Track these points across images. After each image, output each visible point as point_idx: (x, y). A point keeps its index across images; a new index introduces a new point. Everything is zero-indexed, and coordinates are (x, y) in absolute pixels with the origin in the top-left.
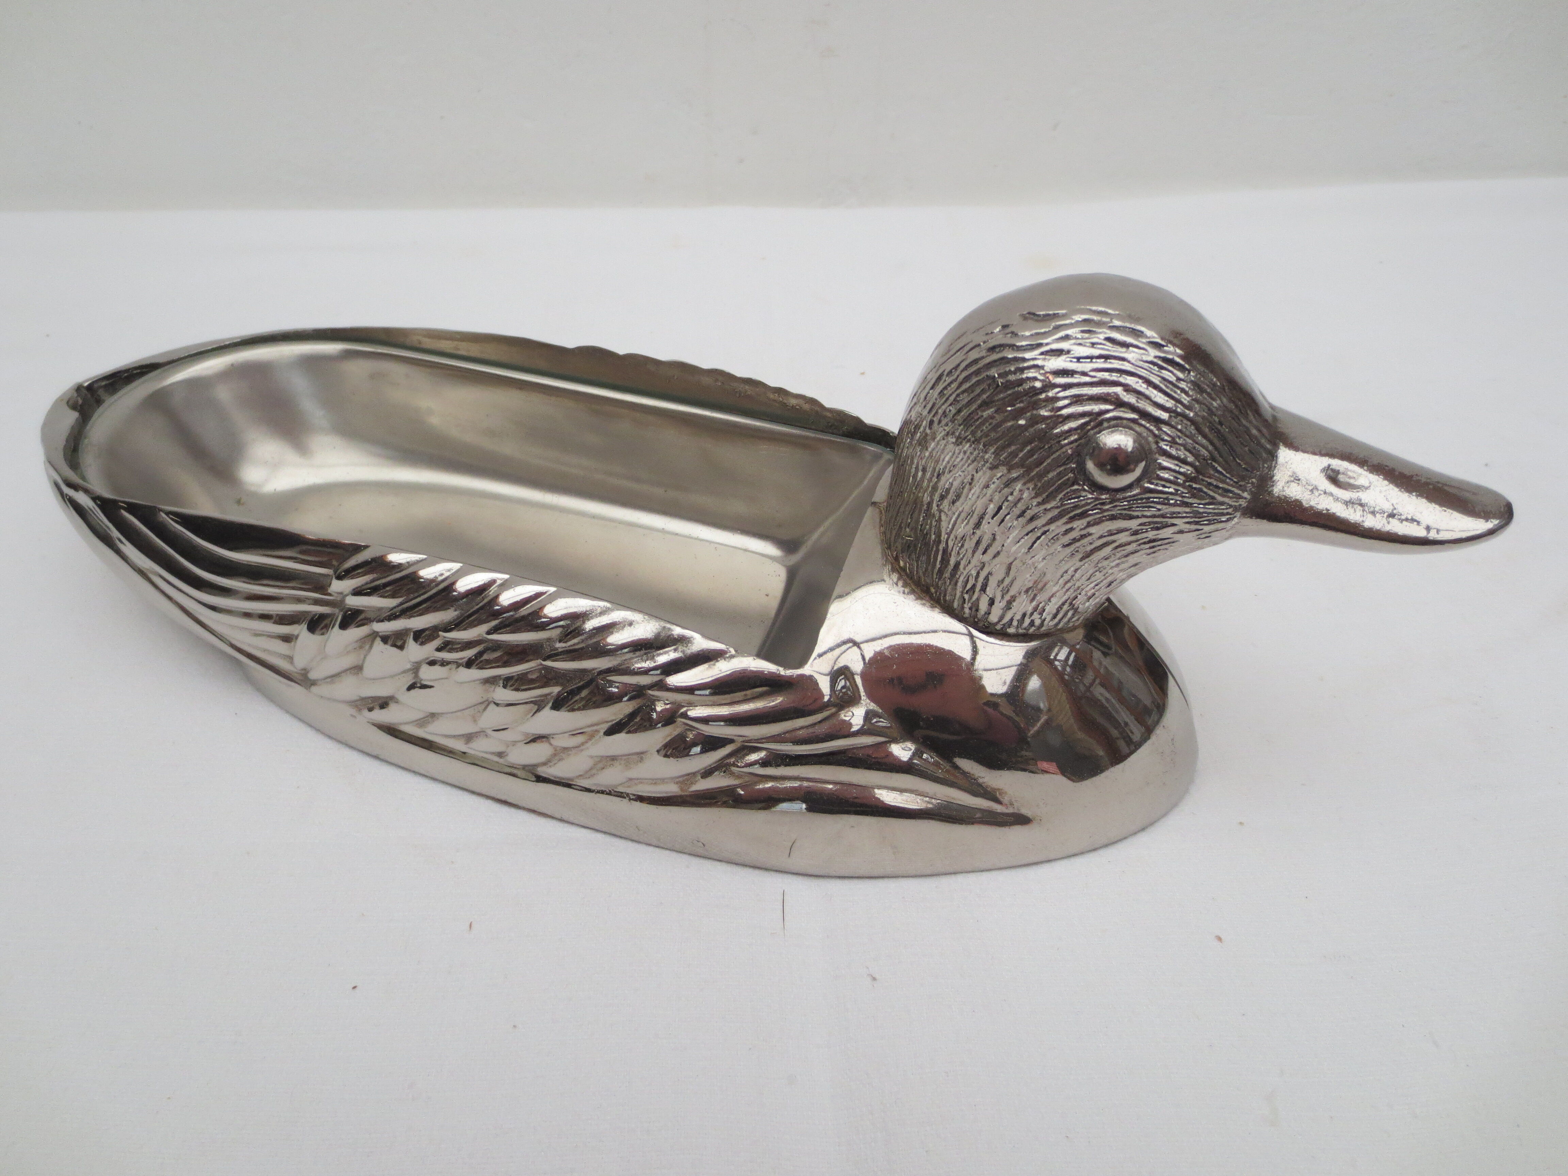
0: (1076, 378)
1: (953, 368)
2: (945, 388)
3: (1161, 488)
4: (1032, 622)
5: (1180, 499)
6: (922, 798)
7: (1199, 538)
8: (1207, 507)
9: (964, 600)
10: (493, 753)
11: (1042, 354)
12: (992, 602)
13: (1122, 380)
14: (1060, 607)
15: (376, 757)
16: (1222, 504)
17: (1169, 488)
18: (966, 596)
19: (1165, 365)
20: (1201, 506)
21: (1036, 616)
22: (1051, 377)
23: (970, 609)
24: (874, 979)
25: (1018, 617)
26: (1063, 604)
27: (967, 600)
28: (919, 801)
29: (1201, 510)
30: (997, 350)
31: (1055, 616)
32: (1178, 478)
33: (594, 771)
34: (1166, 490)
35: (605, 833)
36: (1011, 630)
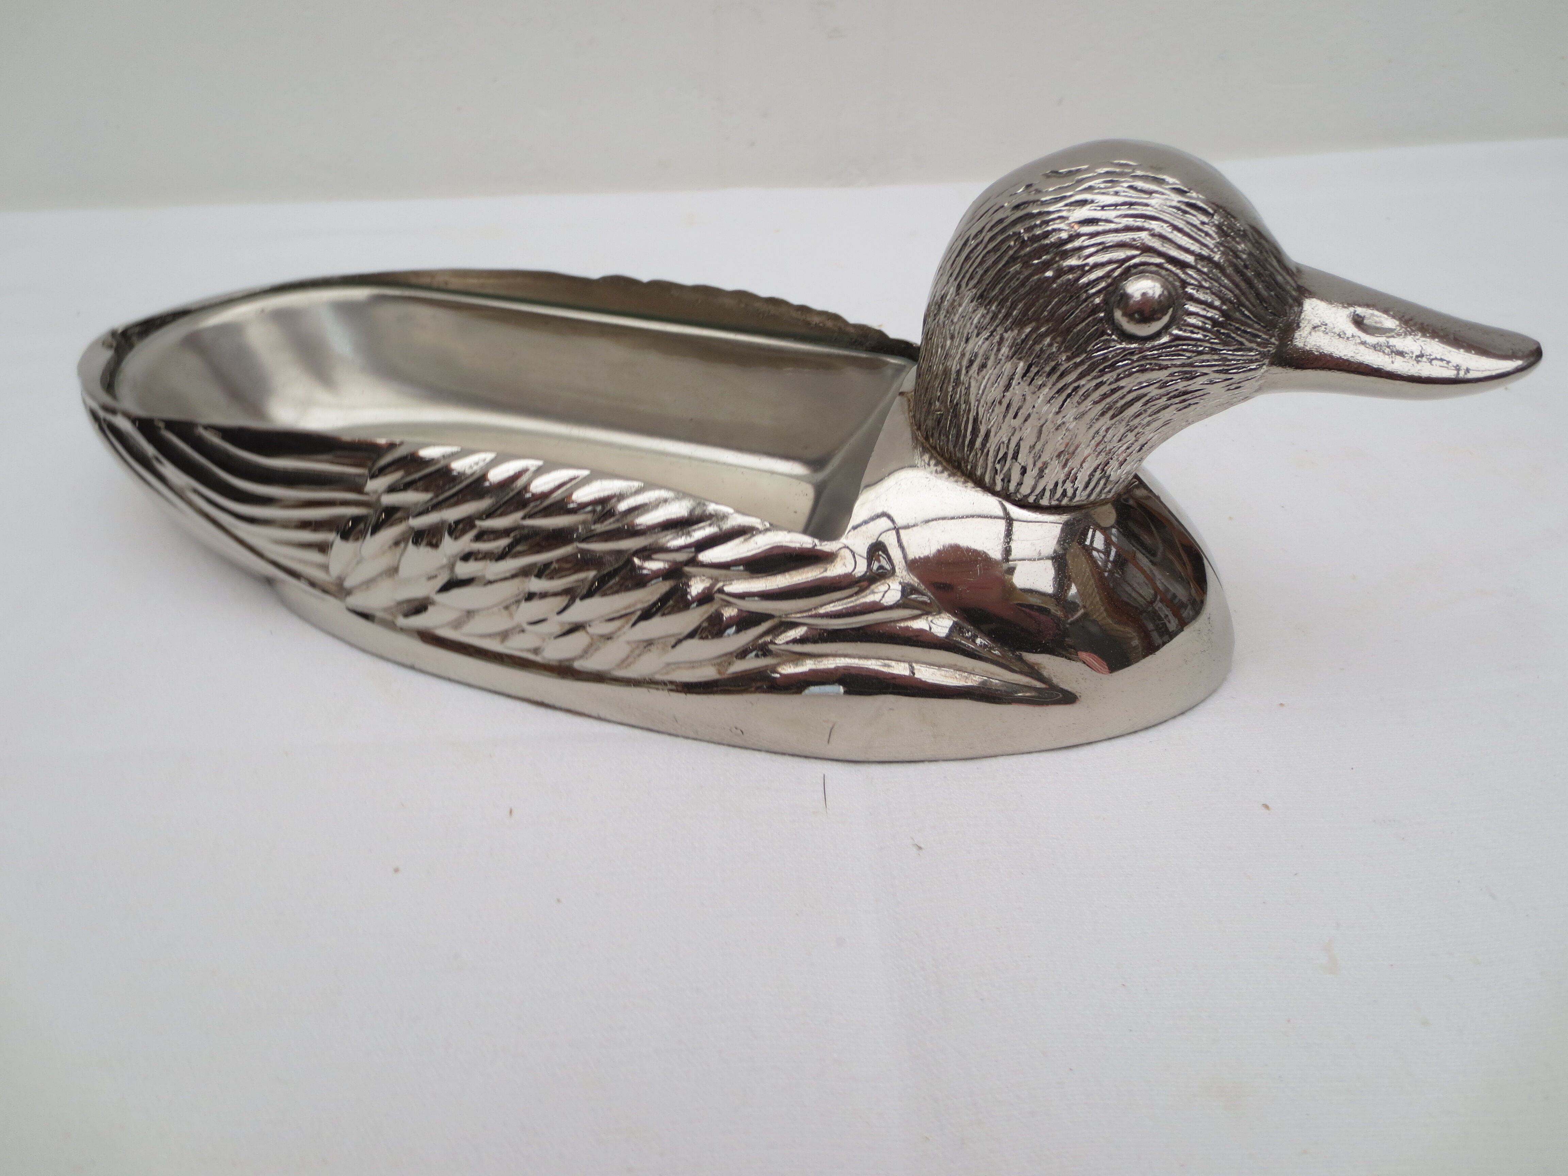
0: (1100, 225)
1: (979, 232)
2: (972, 251)
3: (1189, 334)
4: (1065, 491)
5: (1209, 345)
6: (961, 673)
7: (1229, 390)
8: (1235, 353)
9: (996, 470)
10: (529, 650)
11: (1066, 205)
12: (1024, 471)
13: (1146, 225)
14: (1092, 475)
15: (412, 668)
16: (1251, 350)
17: (1197, 333)
18: (998, 466)
19: (1188, 209)
20: (1230, 352)
21: (1068, 485)
22: (1076, 227)
23: (1003, 480)
24: (920, 848)
25: (1051, 486)
26: (1095, 471)
27: (999, 471)
28: (958, 677)
29: (1230, 357)
30: (1022, 207)
31: (1086, 486)
32: (1206, 324)
33: (630, 660)
34: (1195, 336)
35: (642, 728)
36: (1045, 502)
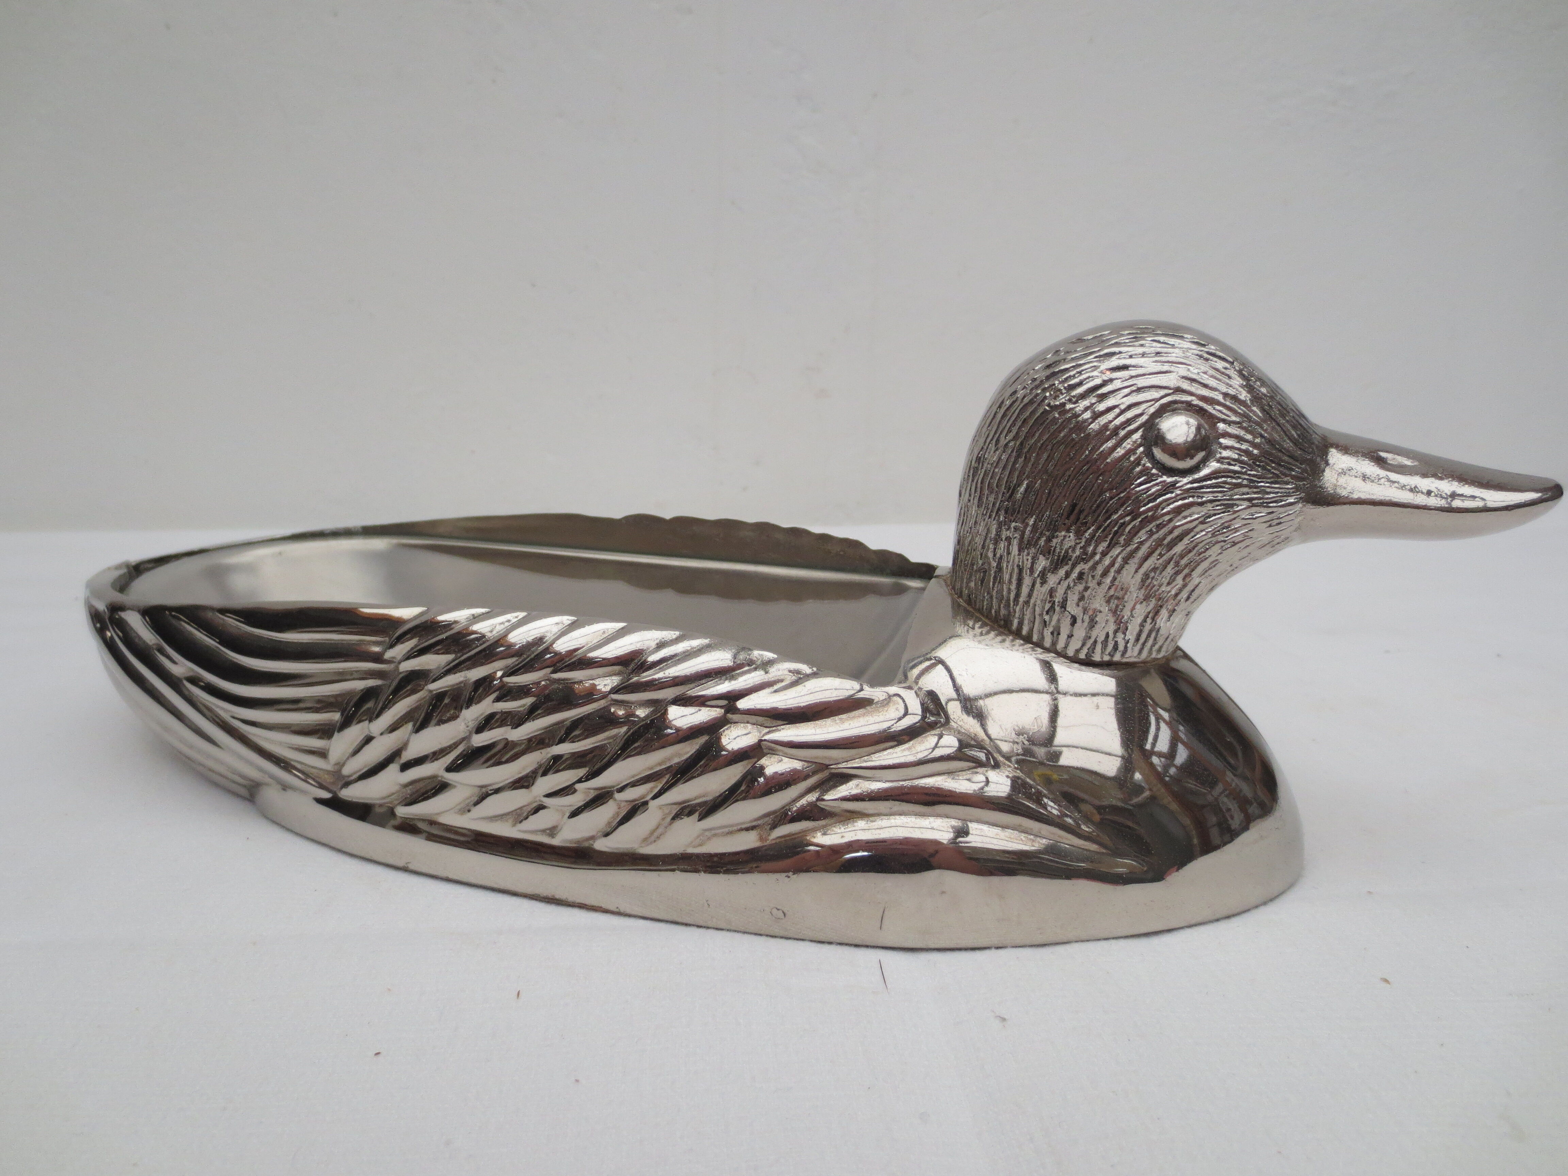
0: (1131, 370)
1: (1013, 393)
2: (1008, 409)
3: (1226, 466)
4: (1116, 644)
5: (1247, 477)
6: (1026, 835)
7: (1270, 526)
8: (1273, 485)
9: (1045, 622)
11: (1096, 357)
12: (1074, 621)
13: (1172, 369)
14: (1142, 625)
16: (1287, 483)
17: (1234, 465)
18: (1047, 618)
19: (1209, 356)
20: (1267, 485)
21: (1120, 636)
22: (1108, 373)
23: (1052, 633)
24: (1004, 1020)
25: (1102, 638)
26: (1145, 621)
27: (1048, 623)
28: (1024, 839)
29: (1268, 490)
30: (1053, 366)
31: (1137, 640)
32: (1241, 455)
34: (1232, 468)
35: (667, 922)
36: (1097, 658)
